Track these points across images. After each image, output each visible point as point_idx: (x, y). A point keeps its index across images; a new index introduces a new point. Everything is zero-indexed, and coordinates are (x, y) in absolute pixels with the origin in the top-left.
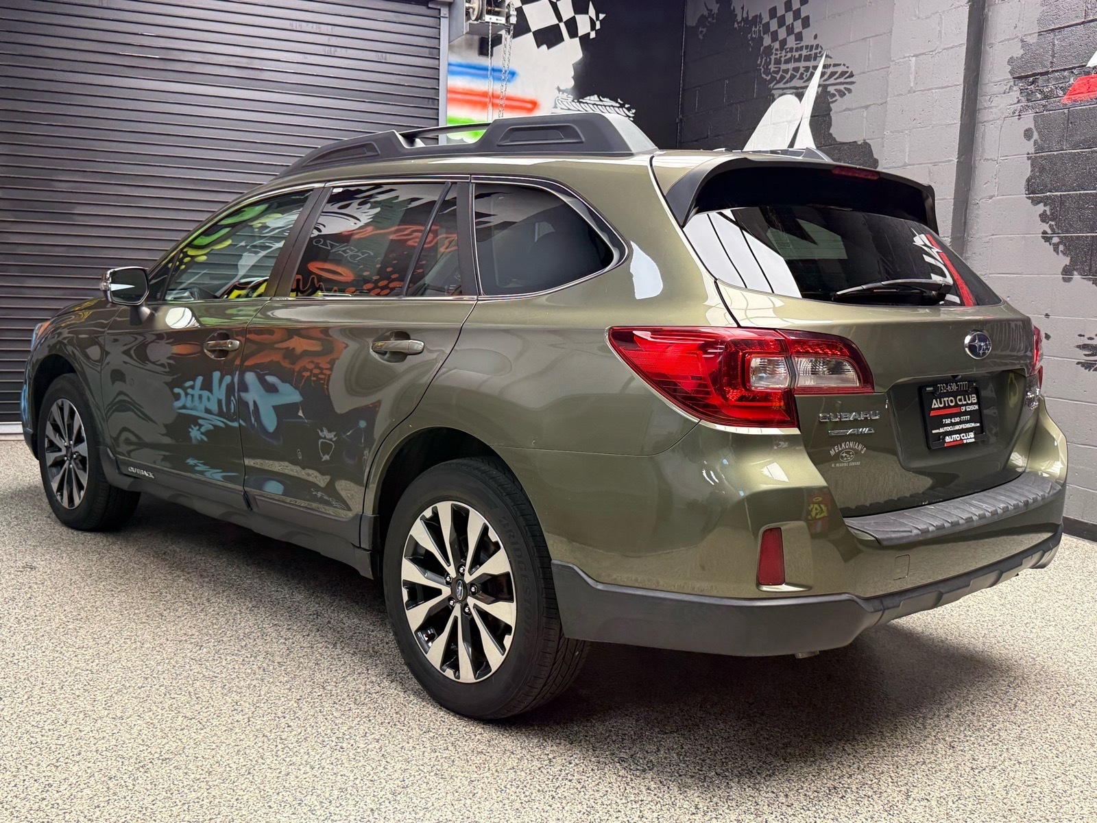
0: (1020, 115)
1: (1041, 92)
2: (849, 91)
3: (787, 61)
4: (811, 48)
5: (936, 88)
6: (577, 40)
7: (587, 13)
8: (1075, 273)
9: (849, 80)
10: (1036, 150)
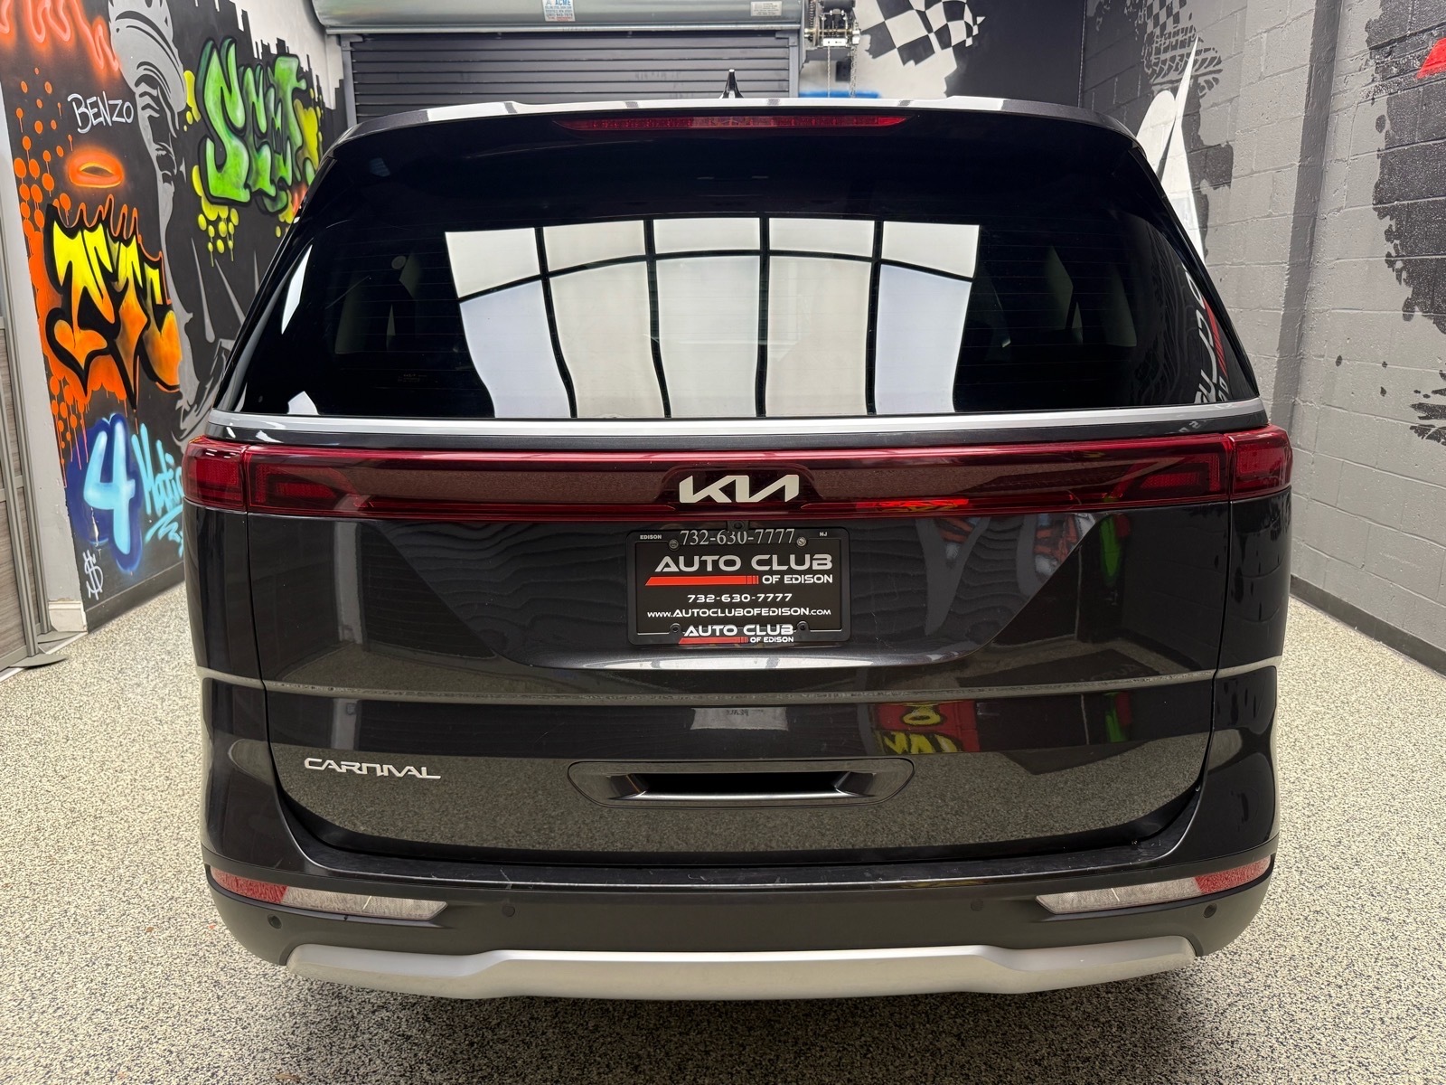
0: (1373, 99)
1: (1397, 65)
2: (1216, 80)
3: (1166, 50)
4: (1185, 31)
5: (1283, 72)
6: (951, 48)
7: (961, 17)
8: (1417, 308)
9: (1217, 68)
10: (1386, 145)
